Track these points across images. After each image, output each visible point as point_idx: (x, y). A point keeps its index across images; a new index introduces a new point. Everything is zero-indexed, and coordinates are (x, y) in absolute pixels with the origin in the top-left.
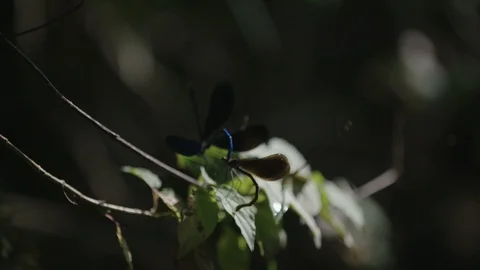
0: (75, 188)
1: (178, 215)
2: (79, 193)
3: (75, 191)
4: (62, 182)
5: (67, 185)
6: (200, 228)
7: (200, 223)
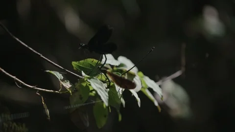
0: (21, 80)
1: (70, 92)
2: (23, 83)
3: (21, 81)
4: (14, 77)
5: (17, 79)
6: (81, 98)
7: (80, 96)
